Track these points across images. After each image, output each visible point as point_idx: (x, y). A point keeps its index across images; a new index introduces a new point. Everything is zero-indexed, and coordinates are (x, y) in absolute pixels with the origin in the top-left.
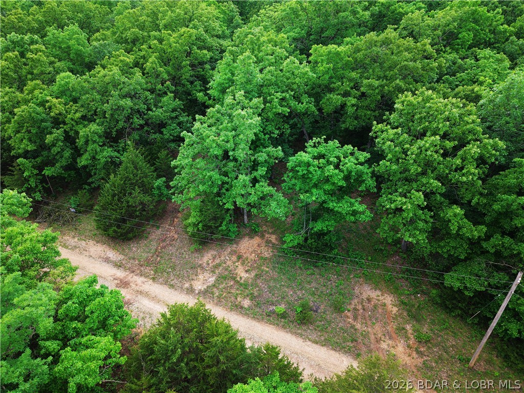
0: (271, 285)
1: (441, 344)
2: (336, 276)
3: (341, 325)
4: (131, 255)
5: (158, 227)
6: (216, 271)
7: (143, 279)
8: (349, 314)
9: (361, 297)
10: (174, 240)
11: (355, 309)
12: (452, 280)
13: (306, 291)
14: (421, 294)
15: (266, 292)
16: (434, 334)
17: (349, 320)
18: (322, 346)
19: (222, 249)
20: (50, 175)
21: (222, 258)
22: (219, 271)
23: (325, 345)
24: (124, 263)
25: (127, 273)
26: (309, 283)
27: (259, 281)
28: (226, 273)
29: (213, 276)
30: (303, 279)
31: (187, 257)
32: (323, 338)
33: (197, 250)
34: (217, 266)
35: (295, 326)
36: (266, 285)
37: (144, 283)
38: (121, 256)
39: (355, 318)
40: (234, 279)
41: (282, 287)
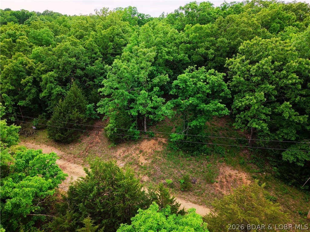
0: (163, 167)
1: (285, 203)
2: (206, 162)
3: (212, 192)
4: (69, 152)
5: (88, 136)
6: (125, 160)
7: (75, 165)
8: (217, 185)
9: (224, 174)
10: (98, 143)
11: (221, 181)
12: (288, 156)
13: (186, 170)
14: (266, 173)
15: (159, 171)
16: (279, 197)
17: (217, 188)
18: (200, 205)
19: (130, 146)
20: (22, 105)
21: (130, 152)
22: (127, 160)
23: (201, 205)
24: (64, 156)
25: (65, 162)
26: (189, 165)
27: (154, 165)
28: (132, 161)
29: (123, 163)
30: (184, 163)
31: (106, 152)
32: (200, 201)
33: (113, 148)
34: (126, 157)
35: (180, 193)
36: (159, 167)
37: (76, 167)
38: (62, 152)
39: (222, 187)
40: (137, 164)
41: (170, 168)
